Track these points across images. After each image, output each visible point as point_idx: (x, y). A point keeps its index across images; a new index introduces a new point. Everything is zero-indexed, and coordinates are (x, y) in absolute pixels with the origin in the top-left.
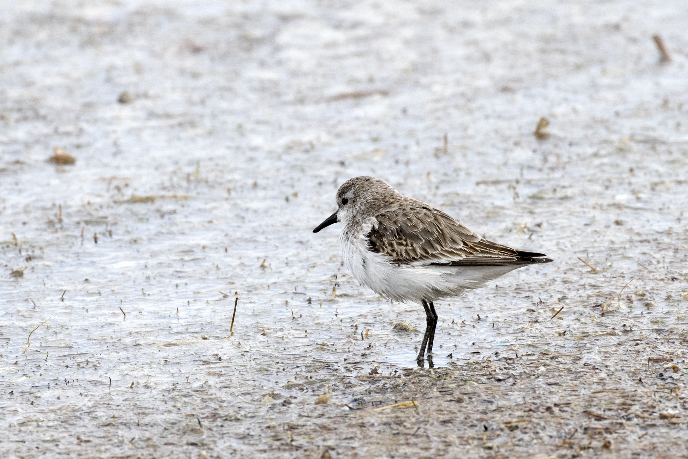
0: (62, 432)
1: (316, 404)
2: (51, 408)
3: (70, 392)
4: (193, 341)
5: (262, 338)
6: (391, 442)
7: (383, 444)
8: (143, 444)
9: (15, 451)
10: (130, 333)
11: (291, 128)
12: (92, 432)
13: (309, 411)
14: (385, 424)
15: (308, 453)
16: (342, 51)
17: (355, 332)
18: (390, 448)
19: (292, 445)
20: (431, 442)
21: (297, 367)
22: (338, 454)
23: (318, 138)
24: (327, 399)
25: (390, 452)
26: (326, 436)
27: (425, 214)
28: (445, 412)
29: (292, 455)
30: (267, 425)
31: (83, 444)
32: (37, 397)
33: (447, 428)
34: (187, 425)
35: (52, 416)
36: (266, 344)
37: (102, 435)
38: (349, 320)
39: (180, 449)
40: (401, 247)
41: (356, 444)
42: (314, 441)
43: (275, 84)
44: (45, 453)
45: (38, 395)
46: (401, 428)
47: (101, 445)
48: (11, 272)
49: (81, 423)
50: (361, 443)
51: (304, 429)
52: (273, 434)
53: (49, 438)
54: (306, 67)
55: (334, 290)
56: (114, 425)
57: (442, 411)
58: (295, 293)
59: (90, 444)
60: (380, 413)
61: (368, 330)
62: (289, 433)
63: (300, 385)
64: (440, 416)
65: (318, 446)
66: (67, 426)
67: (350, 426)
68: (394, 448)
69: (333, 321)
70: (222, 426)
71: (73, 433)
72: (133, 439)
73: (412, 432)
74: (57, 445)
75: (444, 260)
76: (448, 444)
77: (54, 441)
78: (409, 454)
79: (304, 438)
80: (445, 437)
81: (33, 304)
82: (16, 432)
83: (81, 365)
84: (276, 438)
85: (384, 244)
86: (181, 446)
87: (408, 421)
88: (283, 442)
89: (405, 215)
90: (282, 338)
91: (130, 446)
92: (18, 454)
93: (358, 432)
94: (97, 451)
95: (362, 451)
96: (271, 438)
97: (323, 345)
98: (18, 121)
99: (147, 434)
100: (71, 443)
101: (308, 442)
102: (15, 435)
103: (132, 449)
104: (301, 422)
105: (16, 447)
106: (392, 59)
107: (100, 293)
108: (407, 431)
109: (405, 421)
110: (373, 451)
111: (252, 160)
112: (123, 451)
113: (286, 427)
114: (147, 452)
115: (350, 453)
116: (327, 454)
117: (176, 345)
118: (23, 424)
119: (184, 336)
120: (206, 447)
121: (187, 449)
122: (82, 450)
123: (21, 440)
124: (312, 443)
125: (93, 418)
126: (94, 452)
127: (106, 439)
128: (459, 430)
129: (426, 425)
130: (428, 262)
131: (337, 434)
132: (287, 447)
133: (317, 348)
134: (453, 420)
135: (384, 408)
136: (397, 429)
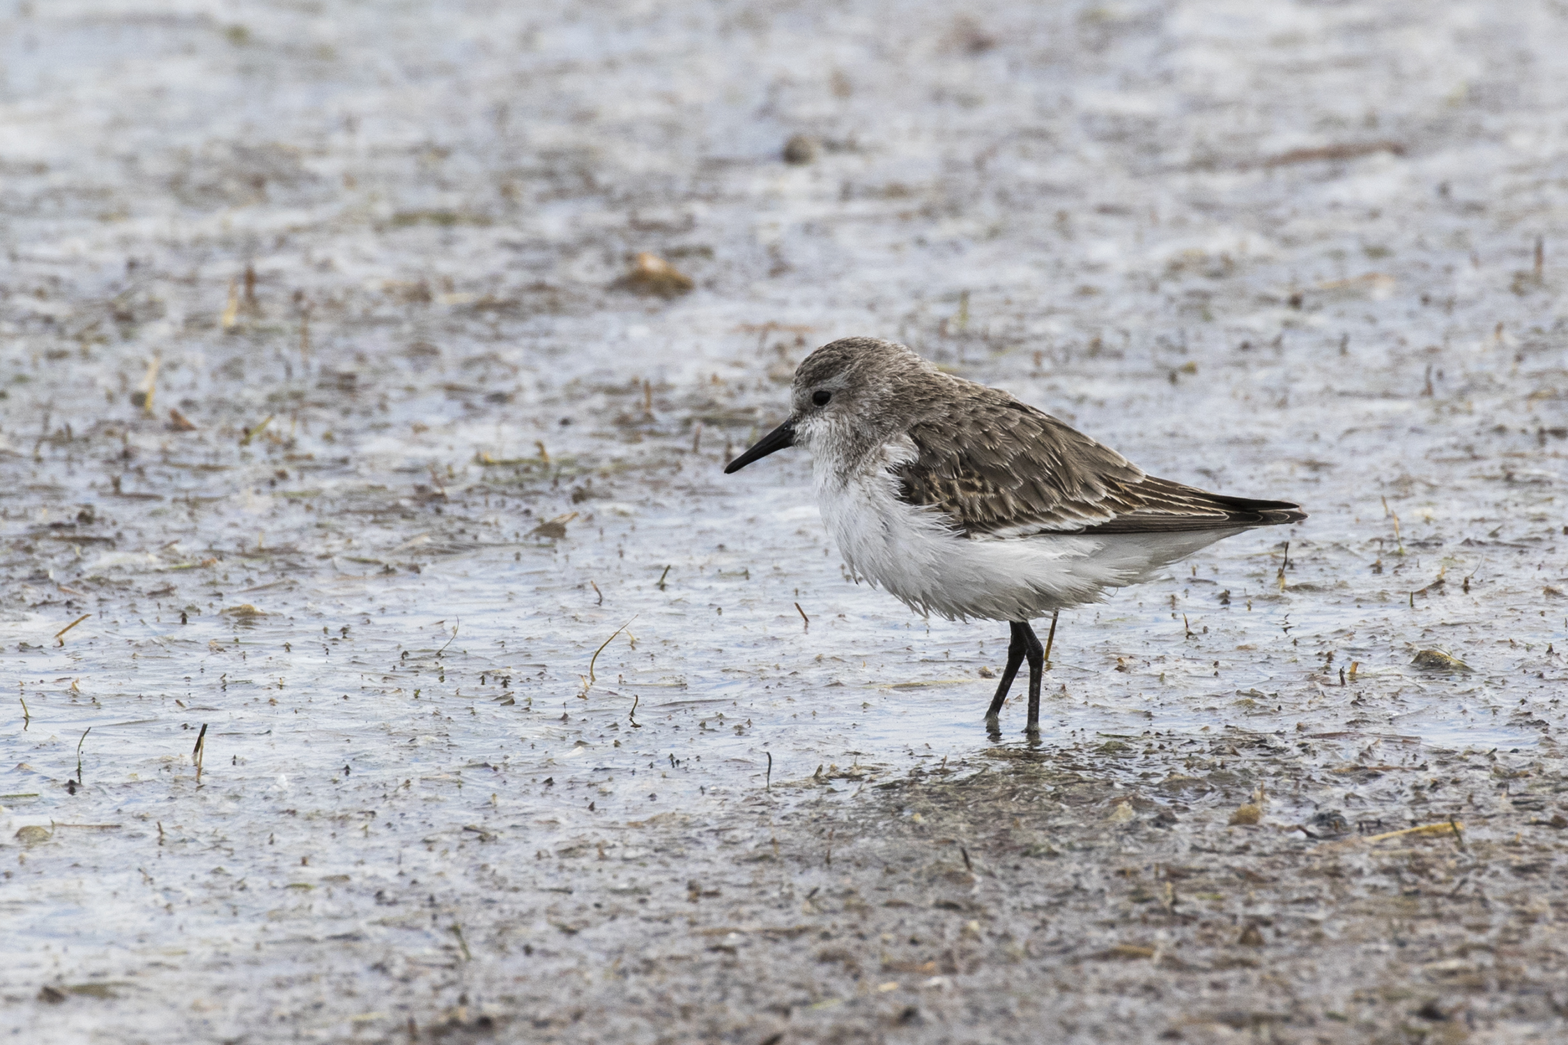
0: (656, 872)
1: (1233, 823)
2: (633, 819)
3: (680, 784)
4: (960, 680)
5: (1116, 677)
6: (1399, 911)
7: (1381, 915)
8: (837, 903)
9: (548, 912)
10: (819, 659)
11: (1179, 223)
12: (722, 874)
13: (1214, 839)
14: (1386, 871)
15: (1209, 931)
16: (1311, 53)
17: (1327, 668)
18: (1396, 922)
19: (1174, 913)
20: (1490, 912)
21: (1192, 742)
22: (1279, 934)
23: (1243, 246)
24: (1257, 814)
25: (1396, 932)
26: (1253, 895)
27: (1022, 421)
28: (1525, 848)
29: (1173, 934)
30: (1119, 868)
31: (703, 900)
32: (604, 794)
33: (1529, 884)
34: (938, 863)
35: (635, 837)
37: (746, 880)
38: (1314, 642)
39: (922, 917)
40: (972, 494)
41: (1320, 914)
42: (1224, 905)
43: (1150, 124)
44: (613, 918)
45: (608, 787)
46: (1424, 881)
47: (741, 902)
48: (538, 524)
49: (697, 853)
50: (1331, 910)
51: (1202, 880)
52: (1132, 888)
53: (624, 886)
54: (1224, 89)
55: (1281, 575)
56: (773, 861)
57: (1518, 845)
58: (1193, 581)
59: (717, 900)
60: (1377, 847)
61: (1357, 664)
62: (1169, 885)
63: (1198, 781)
64: (1512, 856)
65: (1234, 917)
66: (668, 859)
67: (1308, 873)
68: (1406, 923)
69: (1277, 641)
70: (1017, 868)
71: (679, 876)
72: (815, 891)
73: (1448, 889)
74: (643, 901)
75: (1068, 523)
76: (1530, 919)
77: (636, 890)
78: (1439, 937)
79: (1201, 898)
80: (1523, 903)
81: (596, 595)
82: (553, 870)
83: (709, 726)
84: (1139, 896)
85: (931, 488)
86: (923, 909)
87: (1441, 865)
88: (1154, 905)
89: (978, 424)
90: (1161, 678)
91: (808, 906)
92: (554, 918)
93: (1326, 888)
94: (732, 916)
95: (1333, 929)
96: (1126, 897)
97: (1253, 694)
98: (542, 199)
99: (847, 882)
100: (676, 897)
101: (1211, 908)
102: (548, 875)
103: (811, 914)
104: (1197, 862)
105: (551, 903)
106: (1424, 74)
107: (746, 575)
108: (1437, 888)
109: (1432, 866)
110: (1358, 929)
111: (1086, 292)
112: (790, 917)
113: (1162, 873)
114: (846, 922)
115: (1305, 933)
116: (1253, 935)
117: (921, 686)
118: (568, 852)
120: (978, 914)
121: (936, 917)
122: (698, 914)
123: (563, 886)
124: (1221, 910)
125: (727, 842)
126: (726, 919)
127: (754, 891)
128: (1555, 888)
129: (1479, 874)
130: (1034, 527)
131: (1277, 891)
132: (1162, 918)
133: (1239, 703)
134: (1543, 865)
135: (1388, 834)
136: (1415, 883)
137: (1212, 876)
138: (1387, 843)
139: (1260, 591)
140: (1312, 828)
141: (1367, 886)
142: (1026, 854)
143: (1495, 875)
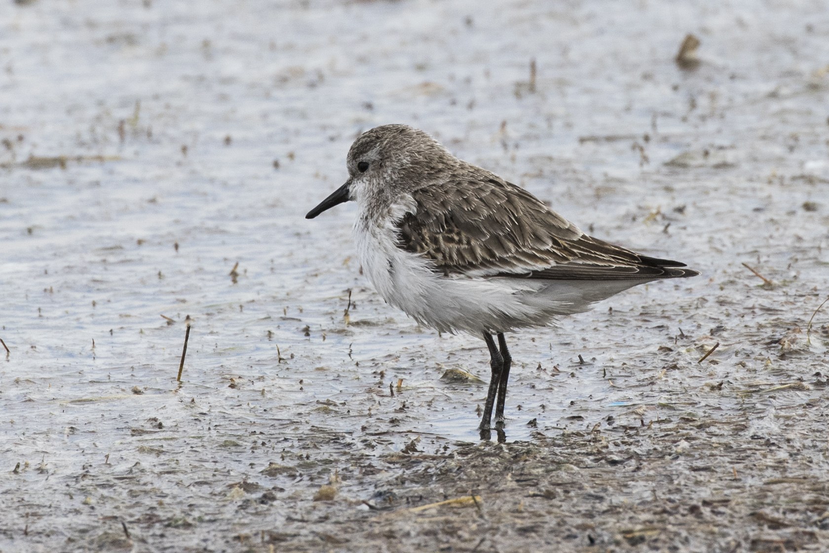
1: (316, 499)
4: (119, 396)
5: (229, 392)
13: (303, 512)
14: (427, 533)
17: (381, 383)
24: (333, 493)
27: (493, 192)
28: (526, 514)
30: (236, 534)
33: (530, 540)
34: (106, 533)
36: (234, 402)
38: (370, 364)
40: (451, 245)
46: (454, 540)
51: (295, 541)
52: (244, 549)
55: (346, 314)
57: (521, 512)
58: (284, 319)
60: (420, 515)
61: (401, 380)
62: (272, 547)
63: (290, 468)
64: (517, 520)
67: (371, 536)
70: (162, 536)
73: (471, 546)
75: (519, 269)
85: (423, 239)
87: (466, 528)
89: (460, 192)
90: (263, 392)
93: (384, 547)
97: (328, 403)
99: (41, 549)
104: (291, 529)
108: (463, 545)
109: (460, 529)
113: (267, 538)
117: (90, 401)
119: (103, 387)
128: (548, 543)
129: (494, 535)
130: (494, 270)
133: (319, 409)
134: (538, 526)
135: (427, 506)
136: (447, 542)
137: (303, 539)
138: (427, 512)
139: (332, 327)
140: (372, 503)
141: (413, 544)
142: (169, 525)
143: (505, 534)
